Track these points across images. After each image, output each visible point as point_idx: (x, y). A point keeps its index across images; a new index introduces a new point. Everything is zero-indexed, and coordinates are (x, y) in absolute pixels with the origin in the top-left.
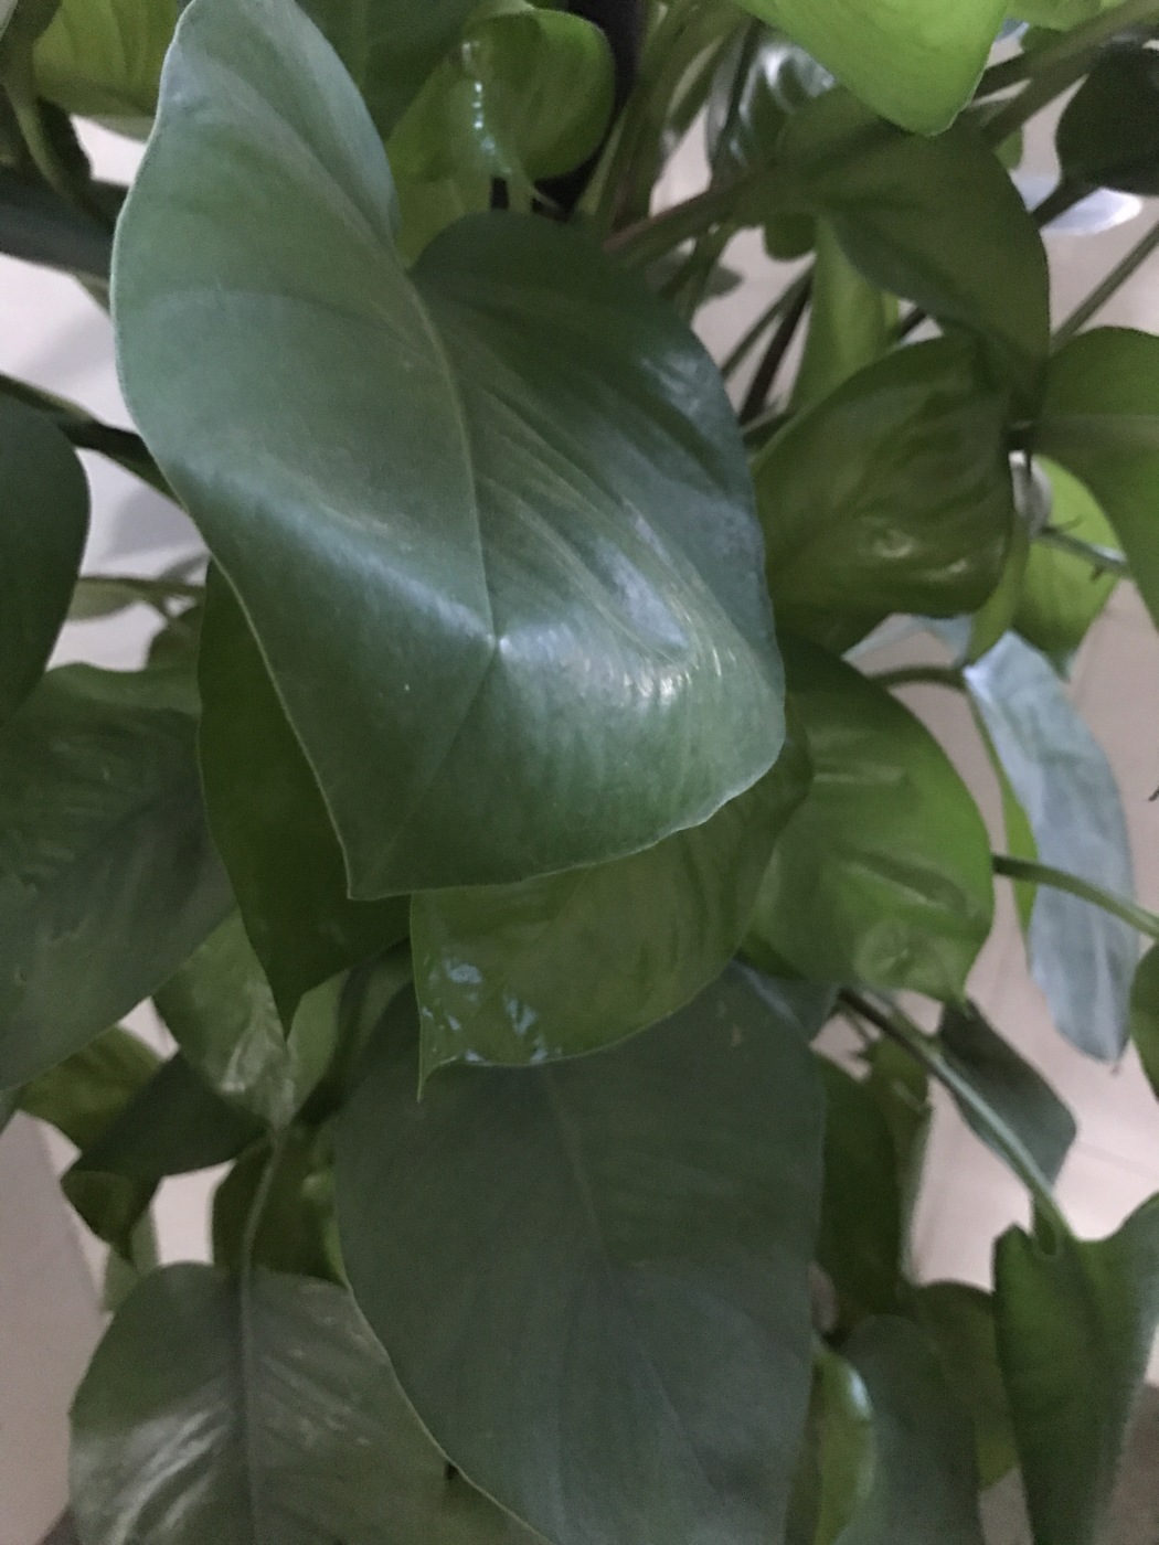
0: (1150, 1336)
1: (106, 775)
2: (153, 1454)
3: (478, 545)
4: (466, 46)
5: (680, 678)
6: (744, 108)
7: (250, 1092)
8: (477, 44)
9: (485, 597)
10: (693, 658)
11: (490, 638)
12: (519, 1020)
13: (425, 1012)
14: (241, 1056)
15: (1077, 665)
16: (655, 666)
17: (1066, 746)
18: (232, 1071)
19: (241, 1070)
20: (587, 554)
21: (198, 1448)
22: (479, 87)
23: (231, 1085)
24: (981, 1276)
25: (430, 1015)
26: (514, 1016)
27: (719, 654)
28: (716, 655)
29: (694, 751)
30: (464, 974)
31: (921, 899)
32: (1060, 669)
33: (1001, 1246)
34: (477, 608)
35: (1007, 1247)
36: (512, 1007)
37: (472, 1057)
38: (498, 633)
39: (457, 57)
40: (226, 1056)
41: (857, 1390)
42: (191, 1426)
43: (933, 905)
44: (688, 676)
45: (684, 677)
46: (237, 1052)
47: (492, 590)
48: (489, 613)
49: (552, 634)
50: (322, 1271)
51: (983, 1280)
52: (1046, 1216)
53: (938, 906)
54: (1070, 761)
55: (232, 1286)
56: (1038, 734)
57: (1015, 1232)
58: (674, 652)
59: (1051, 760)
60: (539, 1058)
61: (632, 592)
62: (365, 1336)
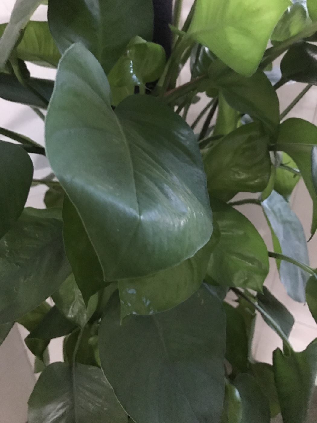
0: (315, 378)
1: (37, 236)
2: (50, 413)
3: (135, 190)
4: (128, 51)
5: (185, 220)
6: (200, 59)
7: (75, 317)
8: (131, 51)
9: (137, 205)
10: (189, 215)
11: (138, 216)
12: (146, 303)
13: (122, 302)
14: (72, 308)
15: (291, 198)
16: (179, 219)
17: (289, 219)
18: (70, 312)
19: (73, 312)
20: (161, 189)
21: (62, 412)
22: (131, 62)
23: (70, 316)
24: (270, 361)
25: (123, 303)
26: (145, 302)
27: (195, 213)
28: (194, 213)
29: (189, 239)
30: (132, 291)
31: (250, 265)
32: (286, 200)
33: (274, 353)
34: (135, 209)
35: (276, 353)
36: (144, 300)
37: (134, 313)
38: (140, 215)
39: (126, 54)
40: (69, 308)
41: (237, 393)
42: (59, 406)
43: (253, 266)
44: (187, 220)
45: (186, 220)
46: (71, 307)
47: (139, 203)
48: (138, 209)
49: (153, 213)
50: (94, 364)
51: (271, 362)
52: (286, 346)
53: (255, 266)
54: (290, 223)
55: (71, 368)
56: (281, 216)
57: (278, 349)
58: (184, 214)
59: (284, 222)
60: (151, 312)
61: (173, 198)
62: (106, 381)
